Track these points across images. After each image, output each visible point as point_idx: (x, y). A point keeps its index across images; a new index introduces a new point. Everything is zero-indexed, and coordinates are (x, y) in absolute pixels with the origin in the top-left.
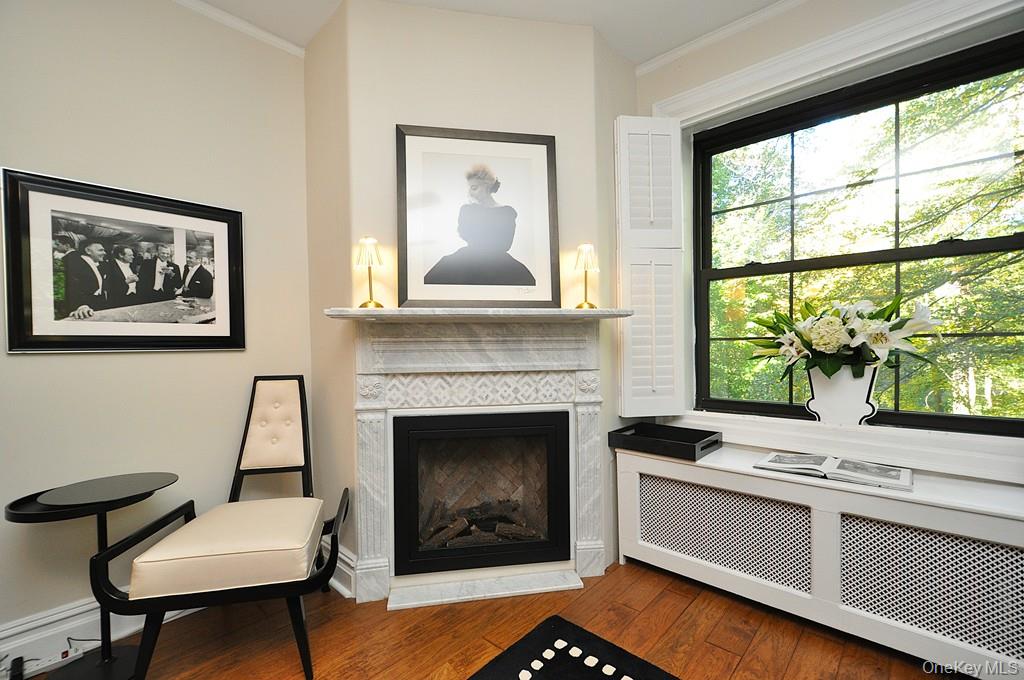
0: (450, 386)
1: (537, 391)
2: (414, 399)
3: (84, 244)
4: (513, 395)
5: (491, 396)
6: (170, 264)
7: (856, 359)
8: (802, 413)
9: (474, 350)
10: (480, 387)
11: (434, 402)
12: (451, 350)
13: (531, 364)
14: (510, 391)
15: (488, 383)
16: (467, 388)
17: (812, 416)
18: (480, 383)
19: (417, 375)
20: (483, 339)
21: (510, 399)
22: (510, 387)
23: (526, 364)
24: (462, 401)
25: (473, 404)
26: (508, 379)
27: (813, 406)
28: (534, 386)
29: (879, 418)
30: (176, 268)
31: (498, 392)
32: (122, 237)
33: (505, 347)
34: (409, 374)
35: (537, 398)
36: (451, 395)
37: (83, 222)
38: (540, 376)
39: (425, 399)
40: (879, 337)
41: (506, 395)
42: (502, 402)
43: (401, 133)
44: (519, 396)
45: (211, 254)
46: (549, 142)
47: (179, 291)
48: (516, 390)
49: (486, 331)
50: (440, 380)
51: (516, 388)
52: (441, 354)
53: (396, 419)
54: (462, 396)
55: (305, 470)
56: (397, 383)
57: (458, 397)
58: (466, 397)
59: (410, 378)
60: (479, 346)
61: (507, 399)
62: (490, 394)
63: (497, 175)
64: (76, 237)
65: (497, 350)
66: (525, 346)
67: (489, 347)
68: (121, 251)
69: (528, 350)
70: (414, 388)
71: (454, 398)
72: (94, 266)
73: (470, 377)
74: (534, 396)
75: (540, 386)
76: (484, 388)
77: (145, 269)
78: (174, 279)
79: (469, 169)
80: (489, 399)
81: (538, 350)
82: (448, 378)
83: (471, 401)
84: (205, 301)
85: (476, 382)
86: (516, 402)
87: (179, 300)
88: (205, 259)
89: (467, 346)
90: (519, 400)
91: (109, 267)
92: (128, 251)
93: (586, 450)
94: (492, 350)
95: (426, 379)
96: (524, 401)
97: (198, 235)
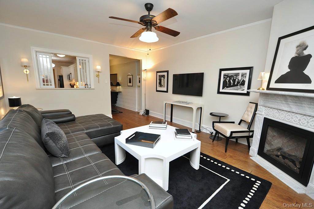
0: (279, 113)
1: (308, 122)
2: (270, 114)
3: (227, 78)
4: (298, 122)
5: (291, 119)
6: (238, 80)
9: (286, 104)
10: (288, 116)
11: (274, 116)
12: (279, 103)
13: (305, 112)
14: (297, 120)
15: (290, 115)
16: (284, 115)
18: (288, 114)
19: (271, 108)
20: (289, 101)
21: (297, 122)
22: (297, 118)
23: (303, 112)
24: (282, 118)
25: (284, 120)
26: (297, 115)
28: (307, 120)
30: (239, 80)
31: (293, 118)
32: (232, 76)
33: (296, 104)
34: (269, 107)
35: (307, 125)
36: (279, 116)
37: (227, 74)
38: (310, 117)
39: (272, 115)
41: (295, 120)
42: (294, 122)
43: (279, 40)
44: (300, 122)
45: (246, 77)
47: (239, 84)
48: (300, 120)
49: (290, 99)
50: (277, 111)
51: (300, 119)
52: (277, 103)
53: (264, 118)
54: (282, 117)
55: (251, 124)
56: (267, 109)
57: (281, 117)
58: (283, 117)
59: (270, 108)
60: (287, 103)
61: (296, 122)
62: (290, 119)
63: (308, 43)
64: (226, 77)
65: (293, 105)
66: (304, 105)
67: (291, 103)
68: (231, 78)
69: (304, 107)
70: (270, 111)
71: (280, 117)
72: (227, 81)
73: (285, 112)
74: (306, 124)
75: (309, 121)
76: (289, 116)
77: (234, 81)
78: (238, 82)
79: (298, 44)
80: (290, 120)
81: (309, 107)
82: (279, 111)
83: (284, 119)
84: (243, 86)
85: (287, 114)
86: (299, 124)
87: (239, 86)
88: (244, 78)
89: (284, 102)
90: (300, 124)
91: (229, 81)
92: (232, 78)
94: (292, 105)
95: (273, 109)
96: (302, 125)
97: (244, 73)
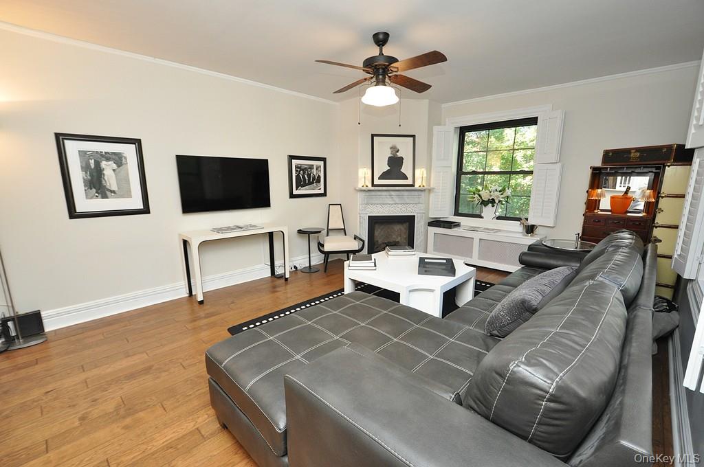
2: (374, 211)
6: (313, 174)
7: (493, 202)
8: (480, 217)
9: (390, 198)
12: (384, 198)
13: (405, 201)
15: (393, 207)
16: (388, 208)
17: (482, 217)
18: (391, 207)
19: (375, 204)
20: (393, 195)
22: (399, 208)
26: (399, 206)
27: (482, 215)
28: (406, 208)
29: (498, 218)
31: (396, 209)
33: (399, 197)
34: (373, 204)
38: (408, 205)
39: (377, 211)
40: (498, 197)
41: (398, 210)
42: (397, 212)
43: (373, 136)
46: (413, 136)
47: (315, 182)
49: (394, 193)
50: (380, 206)
51: (401, 209)
52: (381, 199)
53: (369, 216)
55: (344, 229)
56: (369, 206)
57: (385, 211)
58: (387, 211)
60: (392, 197)
62: (394, 210)
63: (398, 147)
69: (405, 198)
70: (374, 208)
72: (301, 176)
73: (388, 205)
75: (408, 208)
77: (309, 176)
78: (314, 179)
79: (391, 146)
81: (408, 198)
82: (383, 205)
83: (389, 212)
84: (319, 184)
86: (401, 212)
88: (319, 172)
92: (306, 172)
93: (419, 226)
94: (395, 198)
95: (377, 205)
96: (403, 212)
